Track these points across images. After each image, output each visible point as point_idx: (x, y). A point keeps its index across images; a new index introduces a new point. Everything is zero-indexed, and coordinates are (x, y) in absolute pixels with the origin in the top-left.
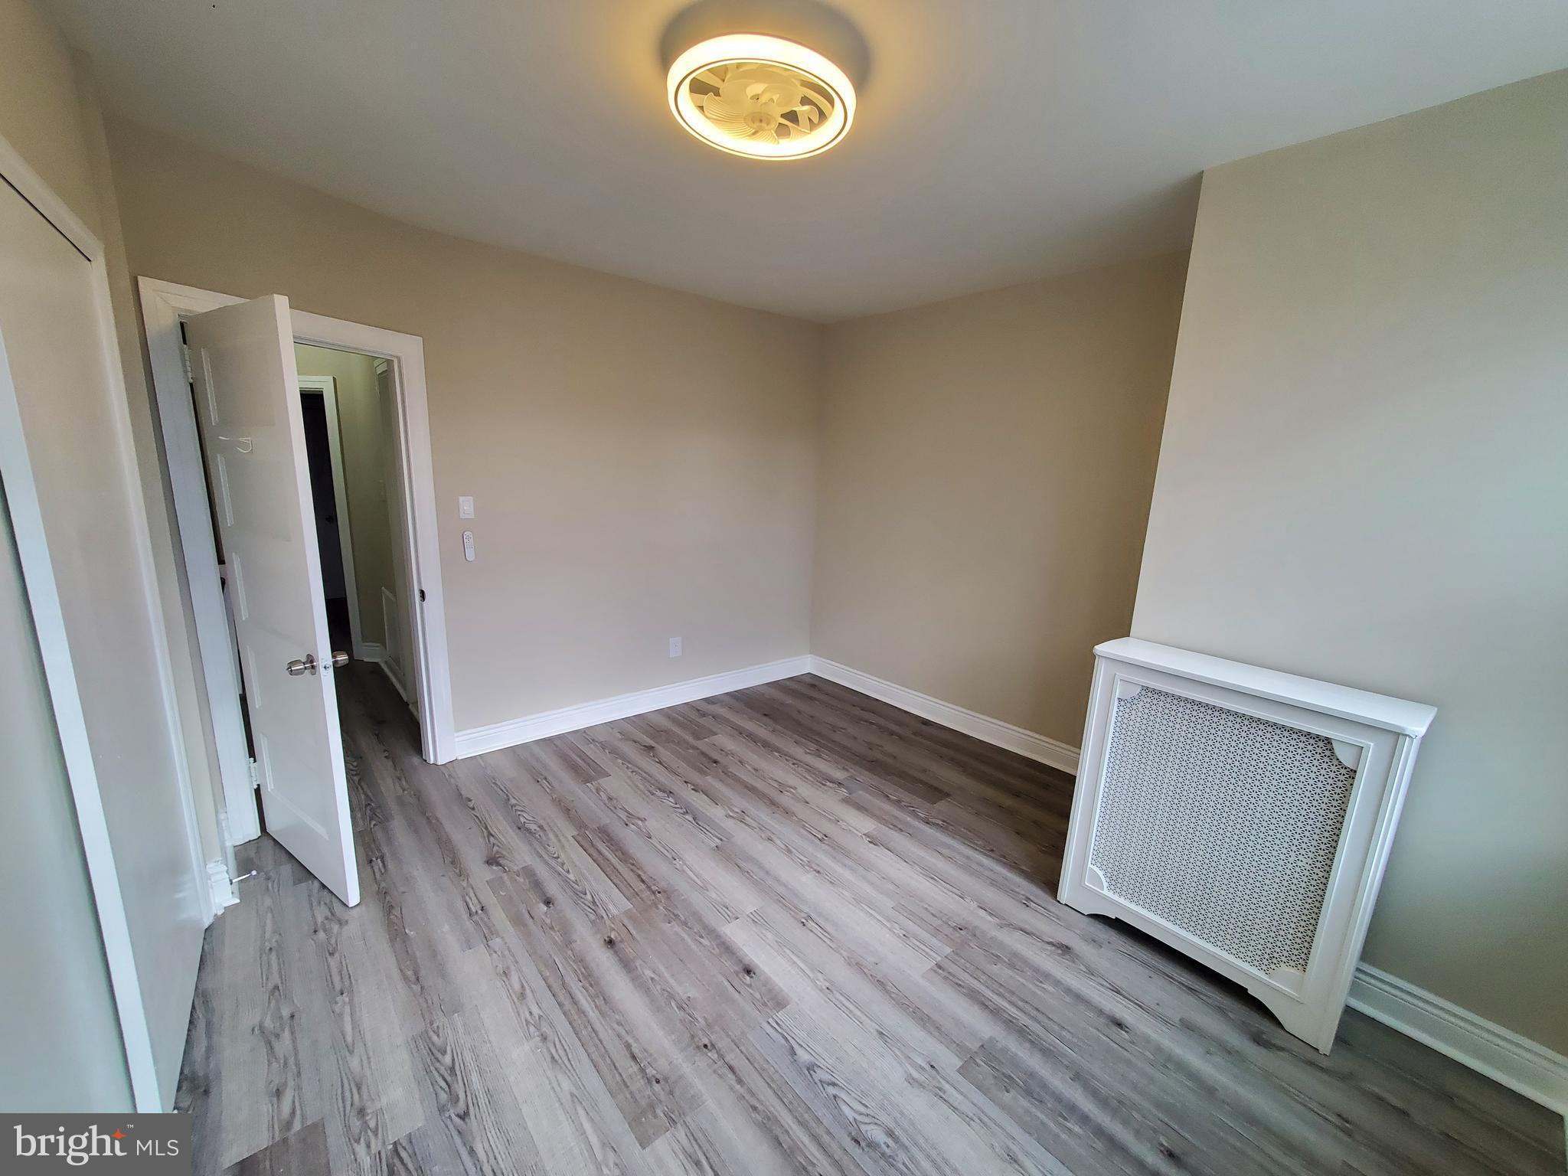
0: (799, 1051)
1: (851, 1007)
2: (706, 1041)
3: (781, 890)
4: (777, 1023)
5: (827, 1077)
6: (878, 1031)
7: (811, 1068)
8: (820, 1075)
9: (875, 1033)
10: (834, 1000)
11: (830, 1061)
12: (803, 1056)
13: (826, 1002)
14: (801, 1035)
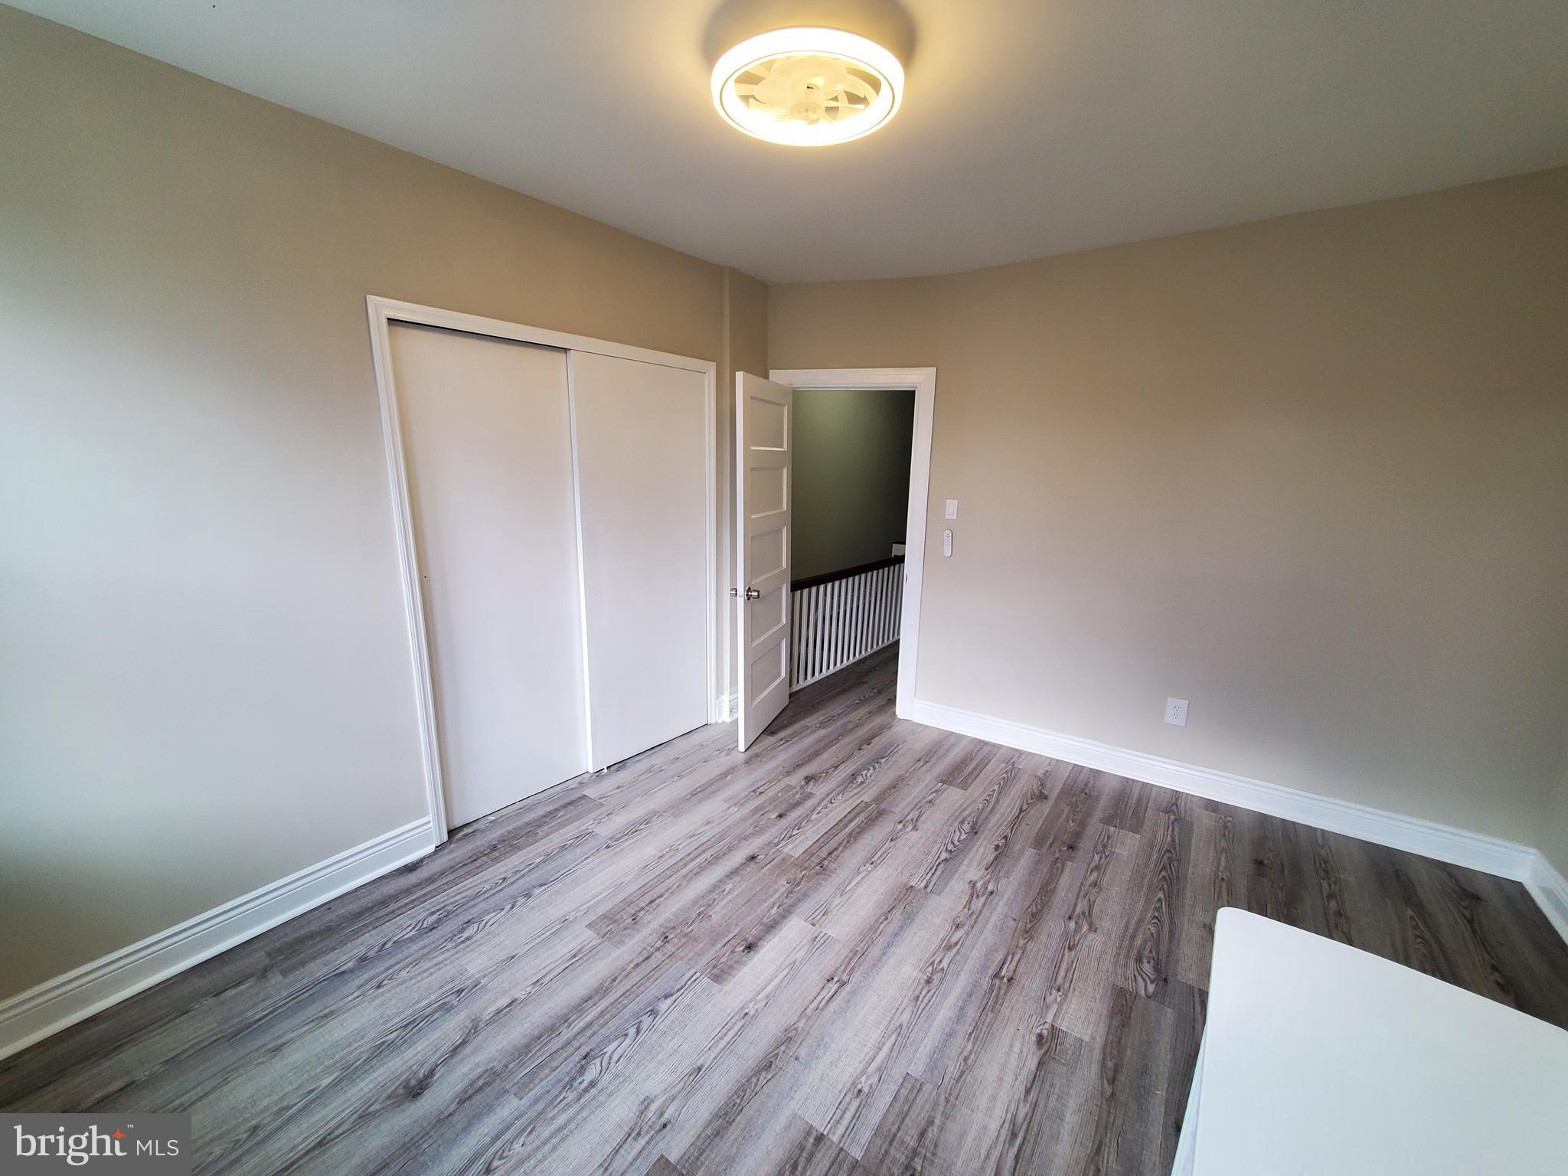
0: (669, 1001)
1: (727, 1039)
2: (671, 936)
3: (875, 951)
4: (695, 980)
5: (644, 1026)
6: (702, 1066)
7: (654, 1013)
8: (647, 1021)
9: (699, 1064)
10: (733, 1020)
11: (661, 1027)
12: (664, 1005)
13: (729, 1015)
14: (687, 998)
